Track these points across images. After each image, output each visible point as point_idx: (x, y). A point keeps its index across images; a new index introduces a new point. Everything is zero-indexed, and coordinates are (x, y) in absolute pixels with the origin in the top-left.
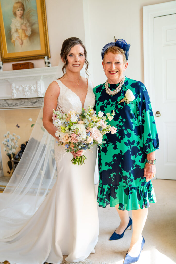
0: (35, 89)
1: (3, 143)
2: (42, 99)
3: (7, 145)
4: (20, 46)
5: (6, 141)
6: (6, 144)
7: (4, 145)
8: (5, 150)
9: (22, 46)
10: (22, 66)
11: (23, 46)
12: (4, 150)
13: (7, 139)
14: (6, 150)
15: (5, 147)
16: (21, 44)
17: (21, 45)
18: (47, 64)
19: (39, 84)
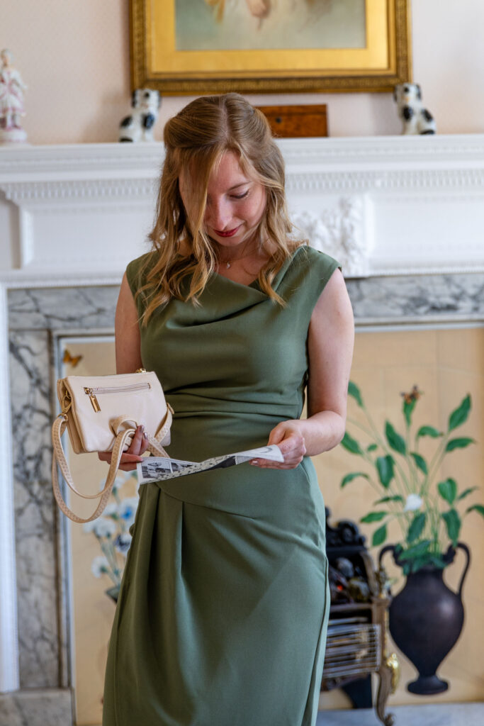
0: (331, 233)
1: (94, 531)
2: (358, 287)
3: (114, 537)
4: (251, 21)
5: (114, 516)
6: (109, 535)
7: (98, 537)
8: (103, 570)
9: (260, 26)
10: (283, 118)
11: (268, 22)
12: (95, 569)
13: (119, 502)
14: (110, 570)
15: (103, 549)
16: (255, 15)
17: (256, 20)
18: (416, 119)
19: (354, 213)
